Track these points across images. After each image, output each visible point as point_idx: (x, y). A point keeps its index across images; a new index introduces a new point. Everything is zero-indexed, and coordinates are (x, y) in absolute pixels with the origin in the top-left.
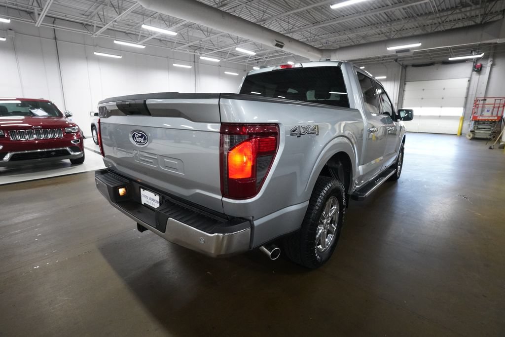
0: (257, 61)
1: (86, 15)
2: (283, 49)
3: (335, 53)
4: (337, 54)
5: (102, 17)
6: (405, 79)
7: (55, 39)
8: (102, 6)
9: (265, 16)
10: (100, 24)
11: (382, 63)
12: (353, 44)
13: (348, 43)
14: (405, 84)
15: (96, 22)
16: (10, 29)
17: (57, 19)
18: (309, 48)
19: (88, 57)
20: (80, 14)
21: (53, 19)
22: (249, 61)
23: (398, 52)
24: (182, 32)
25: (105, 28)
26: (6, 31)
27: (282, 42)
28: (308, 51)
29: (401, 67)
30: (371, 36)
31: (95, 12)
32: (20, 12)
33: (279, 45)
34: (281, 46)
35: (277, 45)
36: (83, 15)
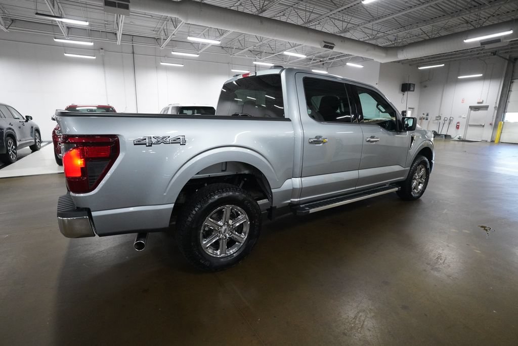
0: (322, 63)
1: (156, 31)
2: (335, 50)
3: (402, 50)
4: (405, 51)
5: (166, 30)
6: (513, 75)
7: (133, 53)
8: (165, 22)
9: (313, 16)
10: (165, 38)
11: (478, 58)
12: (427, 38)
13: (422, 38)
14: (512, 82)
15: (163, 36)
16: (102, 49)
17: (134, 37)
18: (367, 47)
19: (157, 67)
20: (151, 30)
21: (132, 36)
22: (312, 63)
23: (483, 43)
24: (240, 39)
25: (169, 39)
26: (99, 50)
27: (333, 42)
28: (367, 50)
29: (507, 62)
30: (456, 26)
31: (162, 27)
32: (107, 34)
33: (329, 46)
34: (332, 48)
35: (325, 46)
36: (154, 31)
